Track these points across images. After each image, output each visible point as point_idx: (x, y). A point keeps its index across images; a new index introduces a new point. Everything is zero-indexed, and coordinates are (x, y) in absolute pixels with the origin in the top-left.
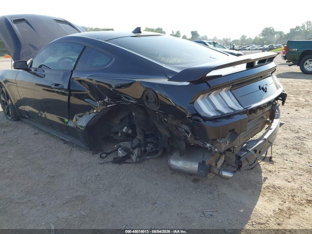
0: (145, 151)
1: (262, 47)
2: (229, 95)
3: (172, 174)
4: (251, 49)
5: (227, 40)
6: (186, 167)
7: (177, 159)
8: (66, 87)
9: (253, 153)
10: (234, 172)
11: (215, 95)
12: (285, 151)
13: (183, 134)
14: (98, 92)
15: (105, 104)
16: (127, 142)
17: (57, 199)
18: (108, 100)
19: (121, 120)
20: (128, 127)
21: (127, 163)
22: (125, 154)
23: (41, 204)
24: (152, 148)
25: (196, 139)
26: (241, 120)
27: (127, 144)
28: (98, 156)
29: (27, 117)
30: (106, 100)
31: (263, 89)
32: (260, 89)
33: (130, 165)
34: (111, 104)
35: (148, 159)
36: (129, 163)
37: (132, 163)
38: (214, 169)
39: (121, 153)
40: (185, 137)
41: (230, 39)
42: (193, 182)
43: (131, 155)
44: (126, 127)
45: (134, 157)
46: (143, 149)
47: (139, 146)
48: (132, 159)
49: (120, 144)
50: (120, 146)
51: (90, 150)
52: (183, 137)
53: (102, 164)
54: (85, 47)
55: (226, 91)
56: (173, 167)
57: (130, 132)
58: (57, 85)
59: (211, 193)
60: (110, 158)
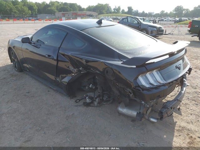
0: (103, 100)
1: (174, 20)
2: (158, 74)
3: (119, 115)
4: (167, 20)
5: (151, 13)
6: (129, 113)
7: (123, 108)
8: (55, 58)
9: (170, 109)
10: (157, 119)
11: (150, 74)
12: (187, 102)
13: (127, 93)
14: (76, 63)
15: (80, 71)
16: (91, 93)
17: (52, 130)
18: (82, 69)
19: (88, 80)
20: (92, 84)
21: (92, 106)
22: (91, 101)
23: (43, 133)
24: (107, 98)
25: (135, 97)
26: (164, 90)
27: (92, 94)
28: (74, 100)
29: (28, 71)
30: (81, 69)
31: (178, 68)
32: (176, 68)
33: (93, 108)
34: (84, 71)
35: (104, 105)
36: (93, 106)
37: (95, 106)
38: (146, 116)
39: (88, 100)
40: (129, 96)
41: (153, 13)
42: (132, 121)
43: (94, 102)
44: (91, 85)
45: (96, 103)
46: (101, 98)
47: (99, 96)
48: (94, 104)
49: (87, 94)
50: (87, 96)
51: (69, 96)
52: (127, 95)
53: (76, 106)
54: (67, 33)
55: (156, 71)
56: (120, 112)
57: (94, 87)
58: (49, 56)
59: (142, 130)
60: (81, 103)
